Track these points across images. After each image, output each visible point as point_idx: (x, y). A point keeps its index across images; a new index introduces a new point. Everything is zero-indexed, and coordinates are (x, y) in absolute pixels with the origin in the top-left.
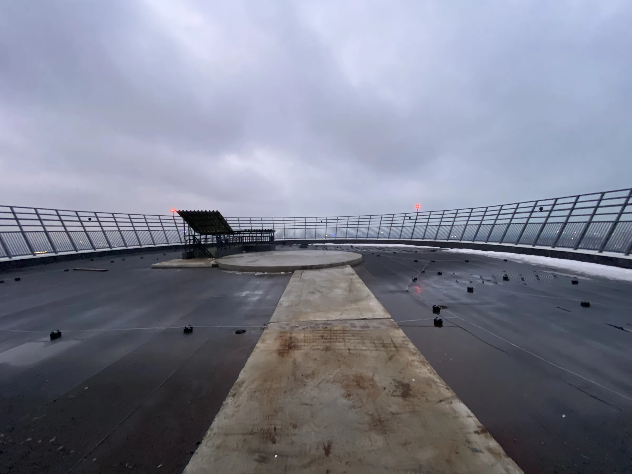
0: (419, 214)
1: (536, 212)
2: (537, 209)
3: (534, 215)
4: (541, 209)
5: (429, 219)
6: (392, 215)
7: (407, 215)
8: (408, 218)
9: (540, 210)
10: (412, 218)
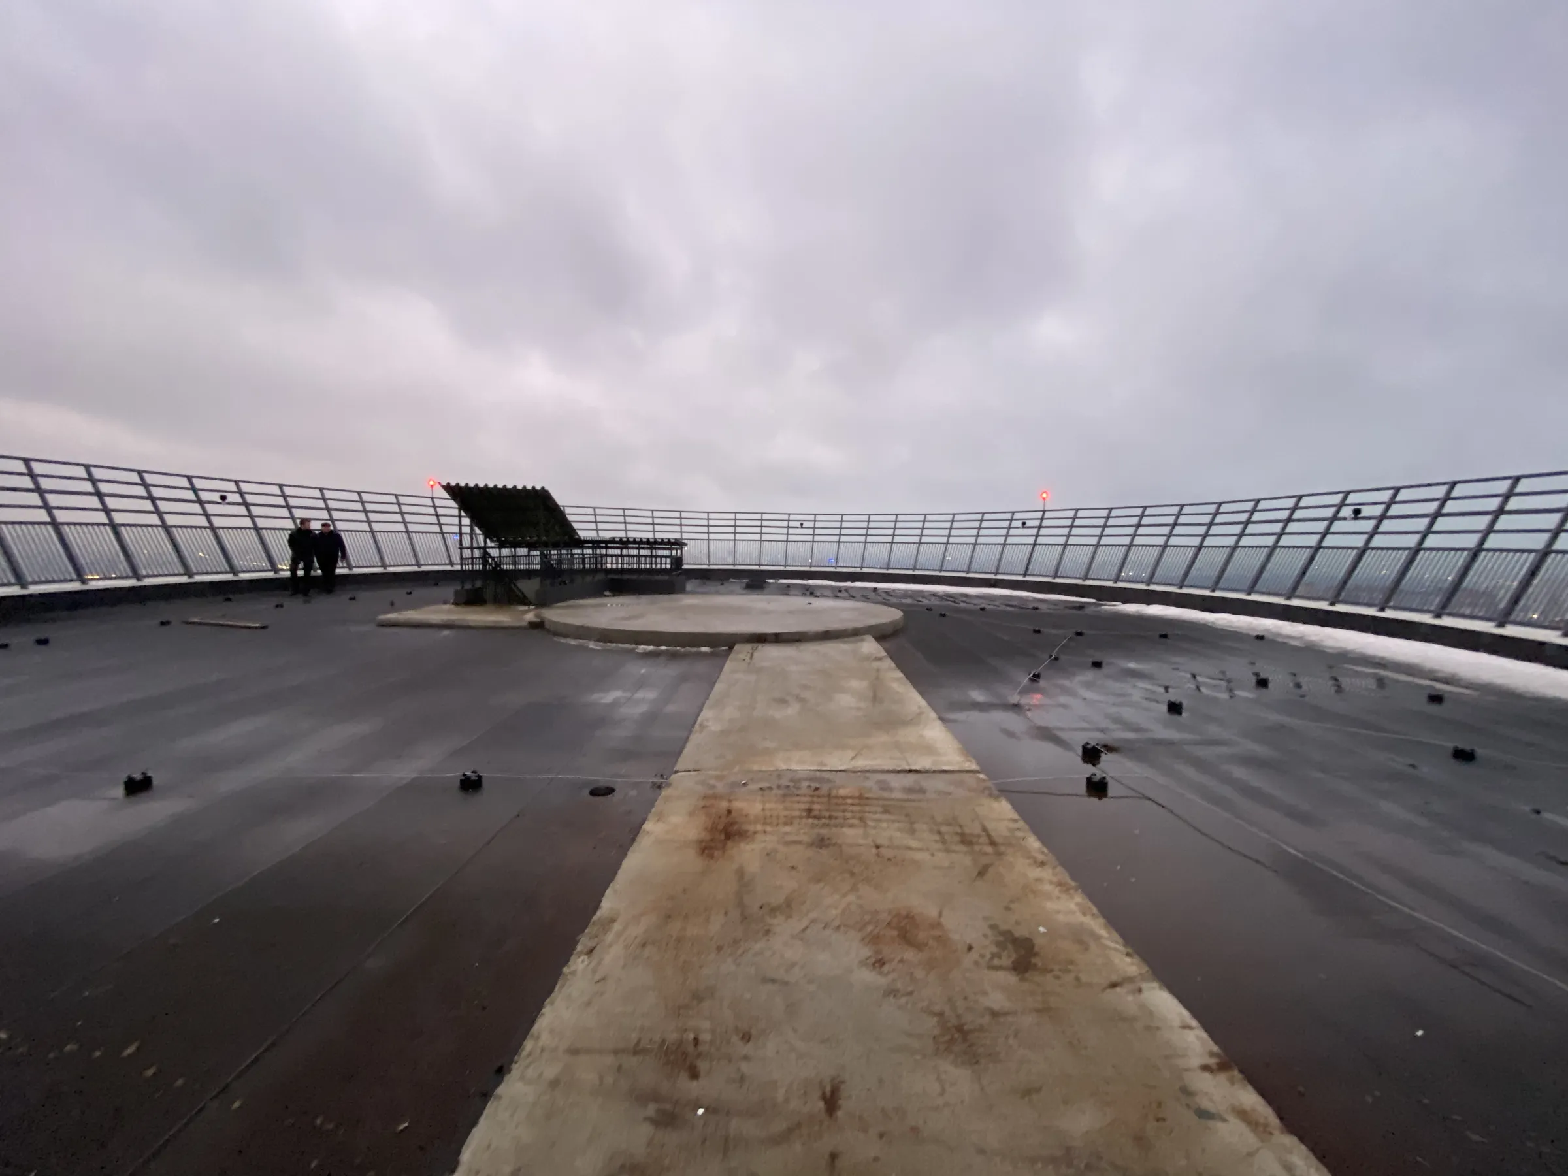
0: (1047, 515)
1: (1344, 519)
2: (1347, 512)
3: (1337, 526)
4: (1357, 512)
5: (1072, 526)
6: (980, 516)
7: (1017, 516)
8: (1019, 524)
9: (1353, 516)
10: (1029, 523)
